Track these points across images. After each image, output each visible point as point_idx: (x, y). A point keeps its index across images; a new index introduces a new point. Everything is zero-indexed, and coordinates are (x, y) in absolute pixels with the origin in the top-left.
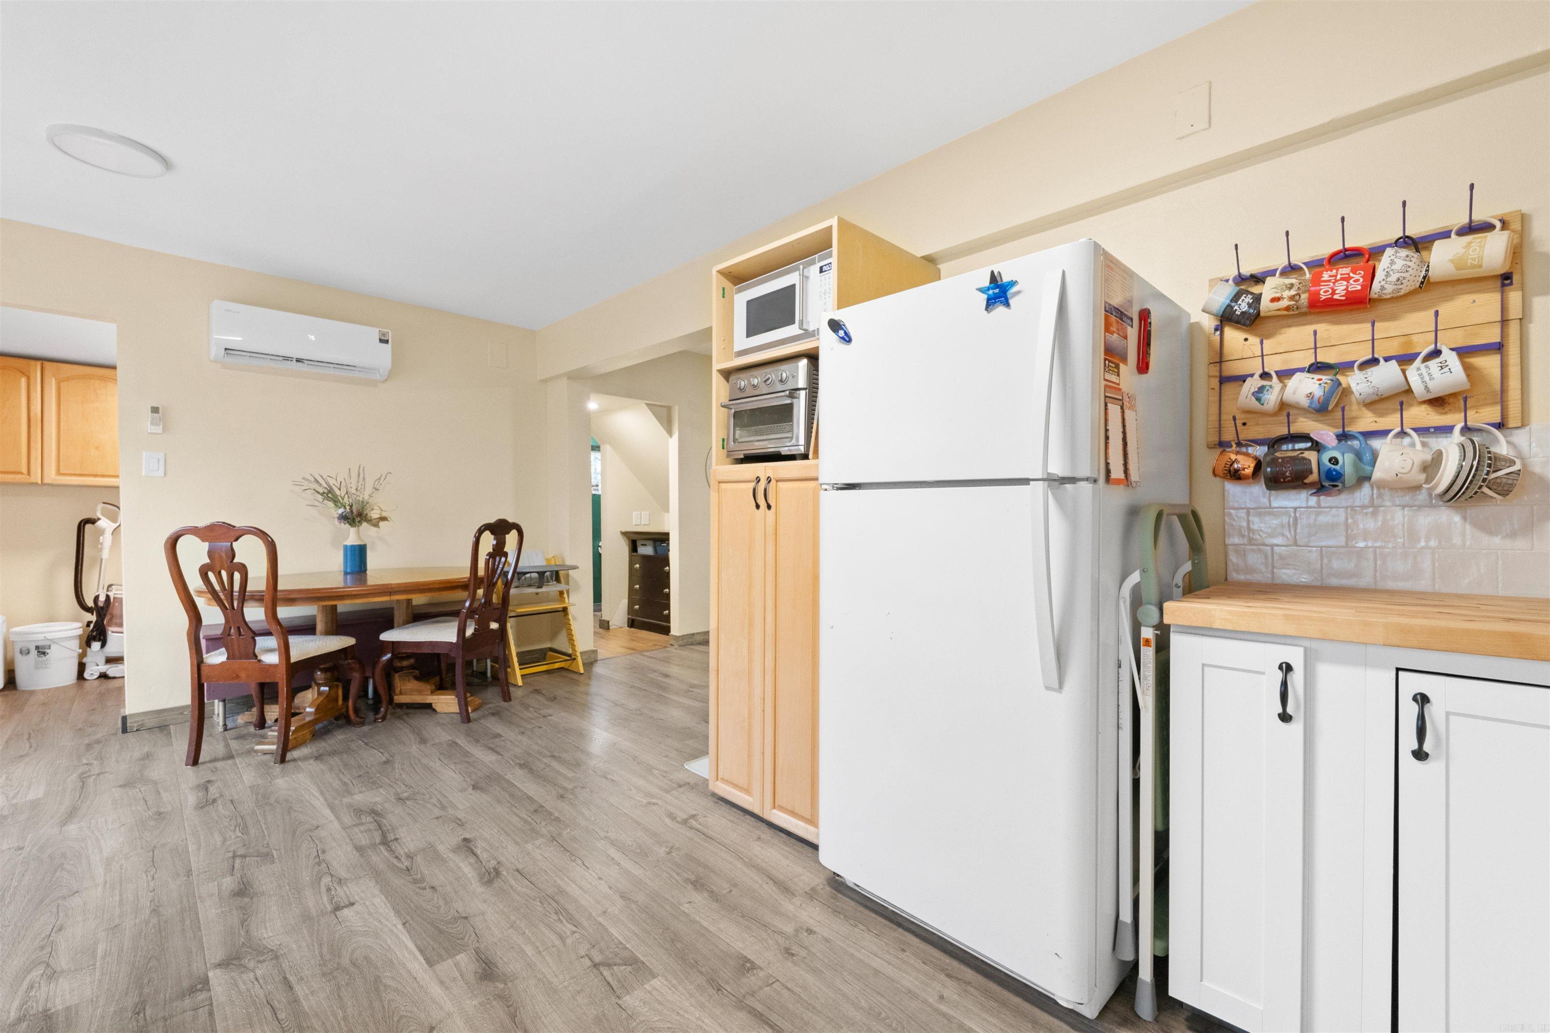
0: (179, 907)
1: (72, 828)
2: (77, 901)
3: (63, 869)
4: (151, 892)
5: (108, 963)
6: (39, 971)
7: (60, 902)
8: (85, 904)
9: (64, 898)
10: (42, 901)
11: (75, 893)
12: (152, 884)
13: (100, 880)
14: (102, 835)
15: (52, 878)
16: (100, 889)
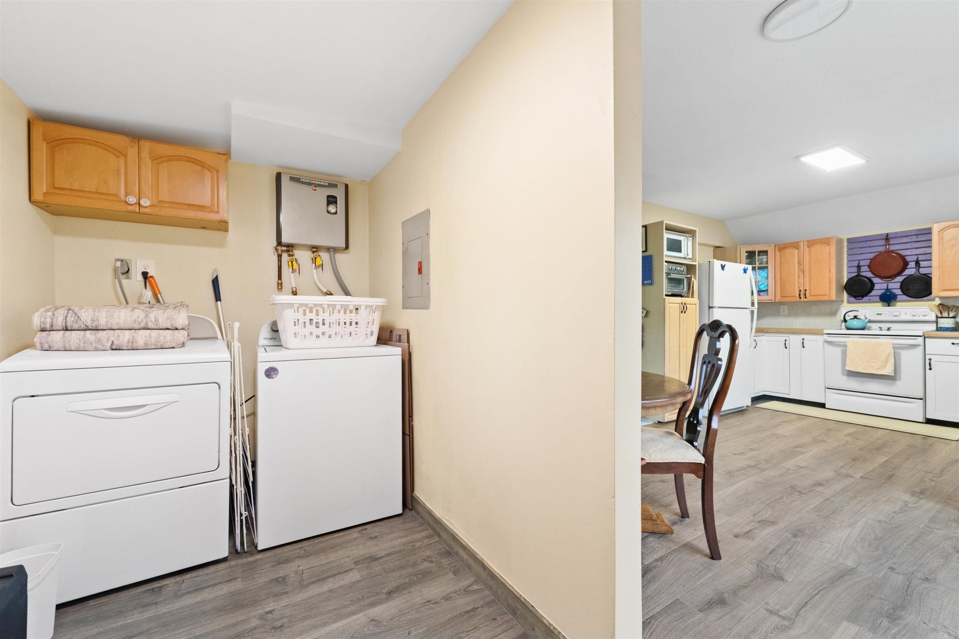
1: (850, 563)
2: (881, 518)
3: (876, 536)
4: (849, 503)
6: (909, 505)
7: (888, 522)
8: (879, 515)
9: (886, 522)
10: (896, 527)
11: (880, 521)
12: (845, 505)
13: (864, 519)
14: (839, 544)
15: (885, 535)
16: (868, 516)
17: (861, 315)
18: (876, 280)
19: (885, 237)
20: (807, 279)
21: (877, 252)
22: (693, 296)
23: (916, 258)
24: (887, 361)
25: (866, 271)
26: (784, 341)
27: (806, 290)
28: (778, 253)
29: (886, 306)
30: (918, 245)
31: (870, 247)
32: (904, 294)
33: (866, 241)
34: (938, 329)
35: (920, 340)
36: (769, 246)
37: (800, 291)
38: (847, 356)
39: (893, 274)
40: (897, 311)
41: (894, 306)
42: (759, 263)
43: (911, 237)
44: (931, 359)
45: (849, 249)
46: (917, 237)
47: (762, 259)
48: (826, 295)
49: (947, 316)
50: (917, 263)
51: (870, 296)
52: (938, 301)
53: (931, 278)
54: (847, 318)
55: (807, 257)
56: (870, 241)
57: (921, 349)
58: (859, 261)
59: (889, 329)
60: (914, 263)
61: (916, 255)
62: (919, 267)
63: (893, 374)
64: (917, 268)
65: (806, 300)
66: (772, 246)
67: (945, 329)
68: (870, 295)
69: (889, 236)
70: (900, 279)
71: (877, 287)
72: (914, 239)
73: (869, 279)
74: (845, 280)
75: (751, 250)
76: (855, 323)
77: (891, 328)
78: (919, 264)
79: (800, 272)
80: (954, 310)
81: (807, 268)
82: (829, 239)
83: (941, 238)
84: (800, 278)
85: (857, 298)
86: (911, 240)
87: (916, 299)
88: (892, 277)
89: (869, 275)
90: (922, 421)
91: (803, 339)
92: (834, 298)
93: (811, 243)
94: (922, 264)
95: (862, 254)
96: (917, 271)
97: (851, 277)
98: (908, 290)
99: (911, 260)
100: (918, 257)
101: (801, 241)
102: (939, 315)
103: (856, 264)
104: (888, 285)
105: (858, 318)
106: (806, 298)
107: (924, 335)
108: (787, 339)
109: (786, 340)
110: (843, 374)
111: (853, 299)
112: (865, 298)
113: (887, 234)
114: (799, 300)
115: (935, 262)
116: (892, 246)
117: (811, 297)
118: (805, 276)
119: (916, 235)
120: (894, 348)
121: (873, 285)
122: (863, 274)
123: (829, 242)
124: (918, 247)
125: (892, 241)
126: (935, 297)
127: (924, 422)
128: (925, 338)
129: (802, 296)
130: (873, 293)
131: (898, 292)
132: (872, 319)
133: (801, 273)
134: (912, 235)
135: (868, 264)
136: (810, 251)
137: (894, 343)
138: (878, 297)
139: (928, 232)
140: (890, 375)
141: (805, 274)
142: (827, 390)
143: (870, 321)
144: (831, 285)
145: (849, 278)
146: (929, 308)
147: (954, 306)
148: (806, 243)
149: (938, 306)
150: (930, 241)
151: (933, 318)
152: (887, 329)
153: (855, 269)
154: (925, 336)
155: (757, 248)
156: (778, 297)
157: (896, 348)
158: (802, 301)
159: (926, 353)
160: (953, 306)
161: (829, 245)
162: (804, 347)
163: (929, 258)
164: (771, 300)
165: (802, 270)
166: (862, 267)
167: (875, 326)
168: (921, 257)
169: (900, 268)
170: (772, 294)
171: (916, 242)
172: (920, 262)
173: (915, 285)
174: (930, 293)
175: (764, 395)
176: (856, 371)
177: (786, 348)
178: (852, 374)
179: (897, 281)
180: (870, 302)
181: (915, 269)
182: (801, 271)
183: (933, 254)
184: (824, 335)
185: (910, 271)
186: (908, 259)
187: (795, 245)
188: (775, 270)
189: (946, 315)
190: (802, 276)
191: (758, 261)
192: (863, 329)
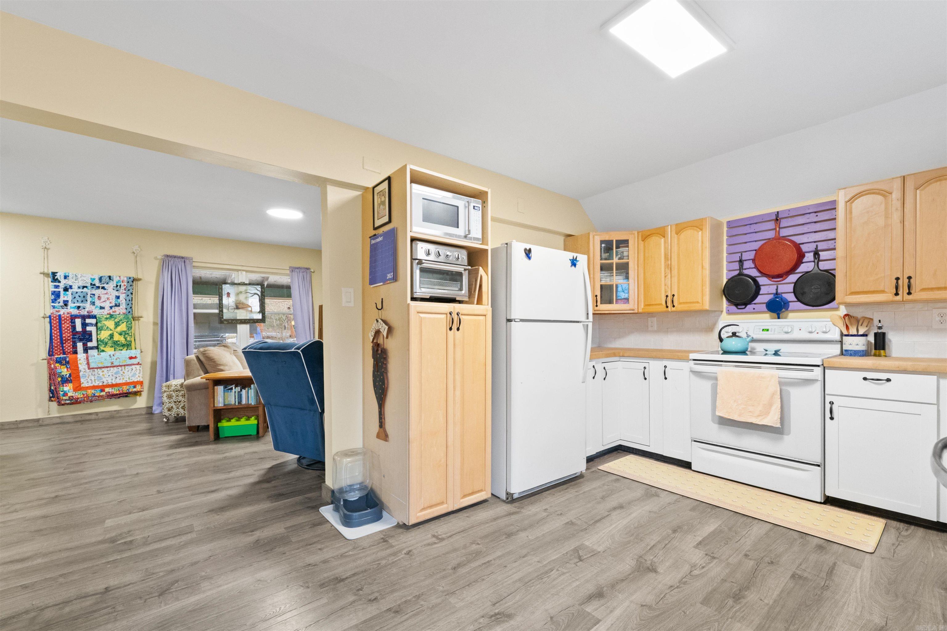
0: (773, 625)
5: (830, 621)
17: (741, 331)
18: (762, 281)
19: (774, 218)
20: (675, 280)
21: (763, 240)
22: (479, 302)
23: (815, 247)
24: (771, 405)
25: (750, 268)
26: (643, 369)
27: (673, 295)
28: (641, 243)
29: (775, 319)
30: (818, 227)
31: (756, 232)
32: (799, 300)
33: (751, 224)
34: (844, 353)
35: (818, 372)
36: (630, 234)
37: (667, 296)
38: (718, 395)
39: (785, 271)
40: (788, 326)
41: (786, 318)
42: (618, 257)
43: (808, 216)
44: (833, 403)
45: (730, 236)
46: (817, 216)
47: (623, 252)
48: (698, 302)
49: (856, 333)
50: (816, 253)
51: (755, 304)
52: (843, 311)
53: (834, 276)
54: (723, 336)
55: (675, 249)
56: (756, 223)
57: (818, 386)
58: (742, 253)
59: (776, 353)
60: (812, 254)
61: (815, 242)
62: (819, 261)
63: (779, 425)
64: (816, 261)
65: (674, 309)
66: (634, 234)
67: (853, 354)
68: (754, 302)
69: (780, 216)
70: (793, 278)
71: (763, 290)
72: (813, 218)
73: (754, 279)
74: (725, 281)
75: (607, 239)
76: (734, 343)
77: (780, 350)
78: (819, 255)
79: (666, 269)
80: (865, 324)
81: (674, 263)
82: (702, 220)
83: (849, 212)
84: (666, 278)
85: (739, 307)
86: (808, 221)
87: (814, 308)
88: (782, 276)
89: (754, 273)
90: (819, 500)
91: (665, 367)
92: (707, 307)
93: (680, 228)
94: (823, 255)
95: (746, 243)
96: (816, 266)
97: (731, 276)
98: (803, 293)
99: (807, 250)
100: (817, 246)
101: (668, 226)
102: (845, 332)
103: (737, 257)
104: (777, 287)
105: (738, 336)
106: (674, 306)
107: (823, 365)
108: (646, 365)
109: (645, 368)
110: (713, 421)
111: (733, 308)
112: (748, 306)
113: (778, 212)
114: (665, 309)
115: (840, 252)
116: (784, 230)
117: (680, 306)
118: (673, 275)
119: (815, 212)
120: (781, 384)
121: (758, 287)
122: (746, 272)
123: (702, 225)
124: (818, 230)
125: (784, 223)
126: (840, 304)
127: (822, 501)
128: (824, 367)
129: (669, 304)
130: (759, 299)
131: (791, 297)
132: (755, 337)
133: (669, 271)
134: (810, 213)
135: (752, 257)
136: (678, 239)
137: (780, 377)
138: (765, 305)
139: (832, 206)
140: (774, 426)
141: (672, 272)
142: (693, 442)
143: (753, 341)
144: (704, 288)
145: (729, 278)
146: (831, 321)
147: (865, 318)
148: (674, 227)
149: (844, 317)
150: (834, 221)
151: (837, 337)
152: (774, 352)
153: (736, 266)
154: (825, 365)
155: (615, 237)
156: (642, 306)
157: (782, 383)
158: (668, 312)
159: (826, 393)
160: (863, 317)
161: (701, 230)
162: (666, 378)
163: (832, 247)
164: (633, 310)
165: (670, 266)
166: (744, 262)
167: (759, 347)
168: (821, 246)
169: (794, 263)
170: (634, 302)
171: (815, 222)
172: (820, 253)
173: (813, 288)
174: (833, 299)
175: (620, 446)
176: (729, 418)
177: (645, 379)
178: (725, 422)
179: (788, 282)
180: (755, 312)
181: (813, 263)
182: (668, 268)
183: (837, 241)
184: (690, 362)
185: (806, 267)
186: (804, 248)
187: (661, 232)
188: (638, 267)
189: (853, 331)
190: (669, 276)
191: (617, 255)
192: (744, 352)
